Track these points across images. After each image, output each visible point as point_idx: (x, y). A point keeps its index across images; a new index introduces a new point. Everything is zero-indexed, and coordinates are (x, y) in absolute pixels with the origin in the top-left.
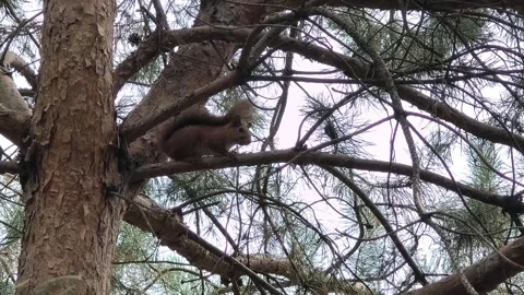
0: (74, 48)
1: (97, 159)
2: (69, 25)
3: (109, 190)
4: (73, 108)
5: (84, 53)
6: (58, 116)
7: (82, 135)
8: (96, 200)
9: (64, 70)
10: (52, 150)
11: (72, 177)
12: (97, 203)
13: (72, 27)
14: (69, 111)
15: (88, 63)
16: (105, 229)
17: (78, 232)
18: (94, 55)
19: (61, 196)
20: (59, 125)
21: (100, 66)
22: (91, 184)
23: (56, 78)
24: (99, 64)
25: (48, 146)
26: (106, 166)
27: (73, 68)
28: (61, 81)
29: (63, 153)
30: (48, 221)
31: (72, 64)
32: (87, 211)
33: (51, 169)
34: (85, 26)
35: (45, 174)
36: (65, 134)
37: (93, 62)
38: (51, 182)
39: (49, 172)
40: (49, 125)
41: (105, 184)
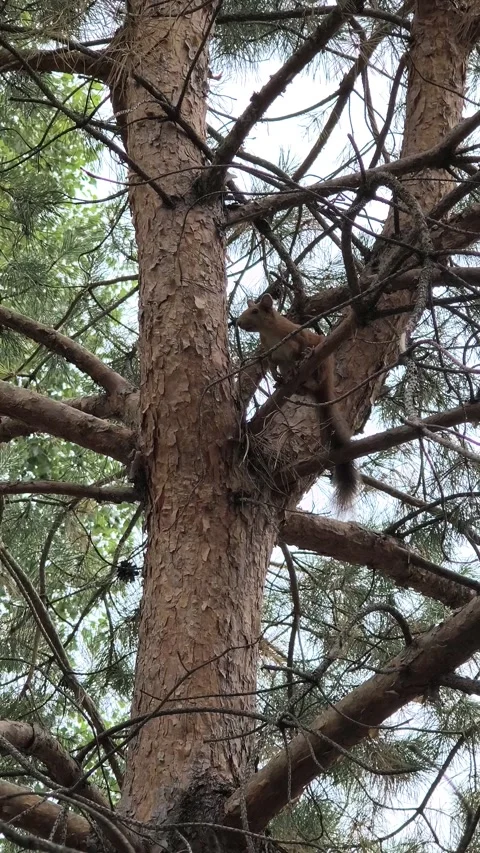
0: (168, 329)
1: (214, 460)
2: (160, 304)
3: (237, 495)
4: (174, 402)
5: (181, 332)
6: (159, 416)
7: (190, 433)
8: (221, 511)
9: (158, 358)
10: (158, 460)
11: (185, 487)
12: (223, 515)
13: (164, 306)
14: (170, 406)
15: (186, 344)
16: (236, 546)
17: (199, 553)
18: (192, 334)
19: (175, 512)
20: (161, 426)
21: (203, 345)
22: (210, 491)
23: (151, 371)
24: (200, 342)
25: (154, 455)
26: (228, 467)
27: (168, 354)
28: (156, 372)
29: (173, 459)
30: (163, 546)
31: (167, 350)
32: (206, 525)
33: (160, 479)
34: (179, 301)
35: (156, 490)
36: (169, 436)
37: (192, 341)
38: (162, 497)
39: (159, 487)
40: (151, 428)
41: (230, 490)
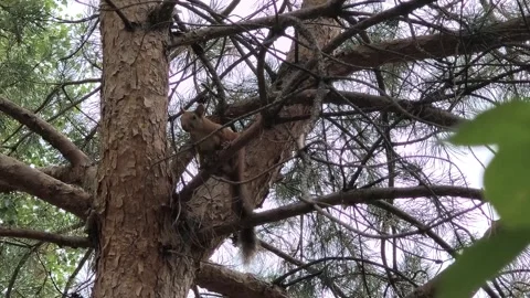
0: (123, 121)
1: (150, 221)
2: (118, 101)
3: (165, 248)
4: (123, 175)
5: (132, 123)
6: (111, 185)
7: (134, 199)
8: (153, 259)
9: (113, 142)
10: (108, 217)
11: (127, 239)
12: (154, 262)
13: (120, 103)
14: (120, 178)
15: (136, 132)
16: (162, 286)
17: (134, 290)
18: (141, 125)
19: (117, 259)
20: (112, 193)
21: (148, 134)
22: (145, 244)
23: (108, 151)
24: (146, 132)
25: (106, 213)
26: (161, 226)
27: (122, 138)
28: (112, 152)
29: (118, 218)
30: (107, 283)
31: (121, 136)
32: (141, 269)
33: (109, 233)
34: (132, 100)
35: (104, 241)
36: (118, 200)
37: (140, 131)
38: (109, 245)
39: (107, 238)
40: (104, 193)
41: (160, 244)
